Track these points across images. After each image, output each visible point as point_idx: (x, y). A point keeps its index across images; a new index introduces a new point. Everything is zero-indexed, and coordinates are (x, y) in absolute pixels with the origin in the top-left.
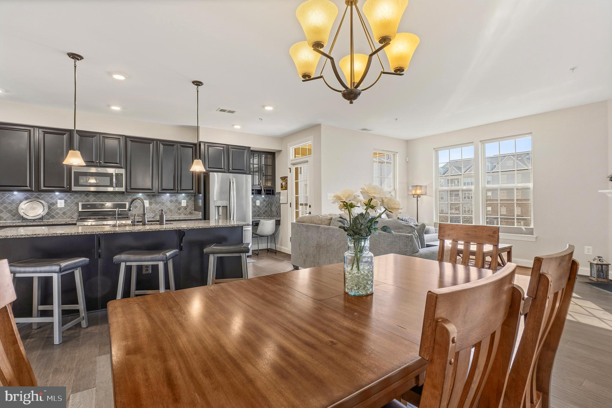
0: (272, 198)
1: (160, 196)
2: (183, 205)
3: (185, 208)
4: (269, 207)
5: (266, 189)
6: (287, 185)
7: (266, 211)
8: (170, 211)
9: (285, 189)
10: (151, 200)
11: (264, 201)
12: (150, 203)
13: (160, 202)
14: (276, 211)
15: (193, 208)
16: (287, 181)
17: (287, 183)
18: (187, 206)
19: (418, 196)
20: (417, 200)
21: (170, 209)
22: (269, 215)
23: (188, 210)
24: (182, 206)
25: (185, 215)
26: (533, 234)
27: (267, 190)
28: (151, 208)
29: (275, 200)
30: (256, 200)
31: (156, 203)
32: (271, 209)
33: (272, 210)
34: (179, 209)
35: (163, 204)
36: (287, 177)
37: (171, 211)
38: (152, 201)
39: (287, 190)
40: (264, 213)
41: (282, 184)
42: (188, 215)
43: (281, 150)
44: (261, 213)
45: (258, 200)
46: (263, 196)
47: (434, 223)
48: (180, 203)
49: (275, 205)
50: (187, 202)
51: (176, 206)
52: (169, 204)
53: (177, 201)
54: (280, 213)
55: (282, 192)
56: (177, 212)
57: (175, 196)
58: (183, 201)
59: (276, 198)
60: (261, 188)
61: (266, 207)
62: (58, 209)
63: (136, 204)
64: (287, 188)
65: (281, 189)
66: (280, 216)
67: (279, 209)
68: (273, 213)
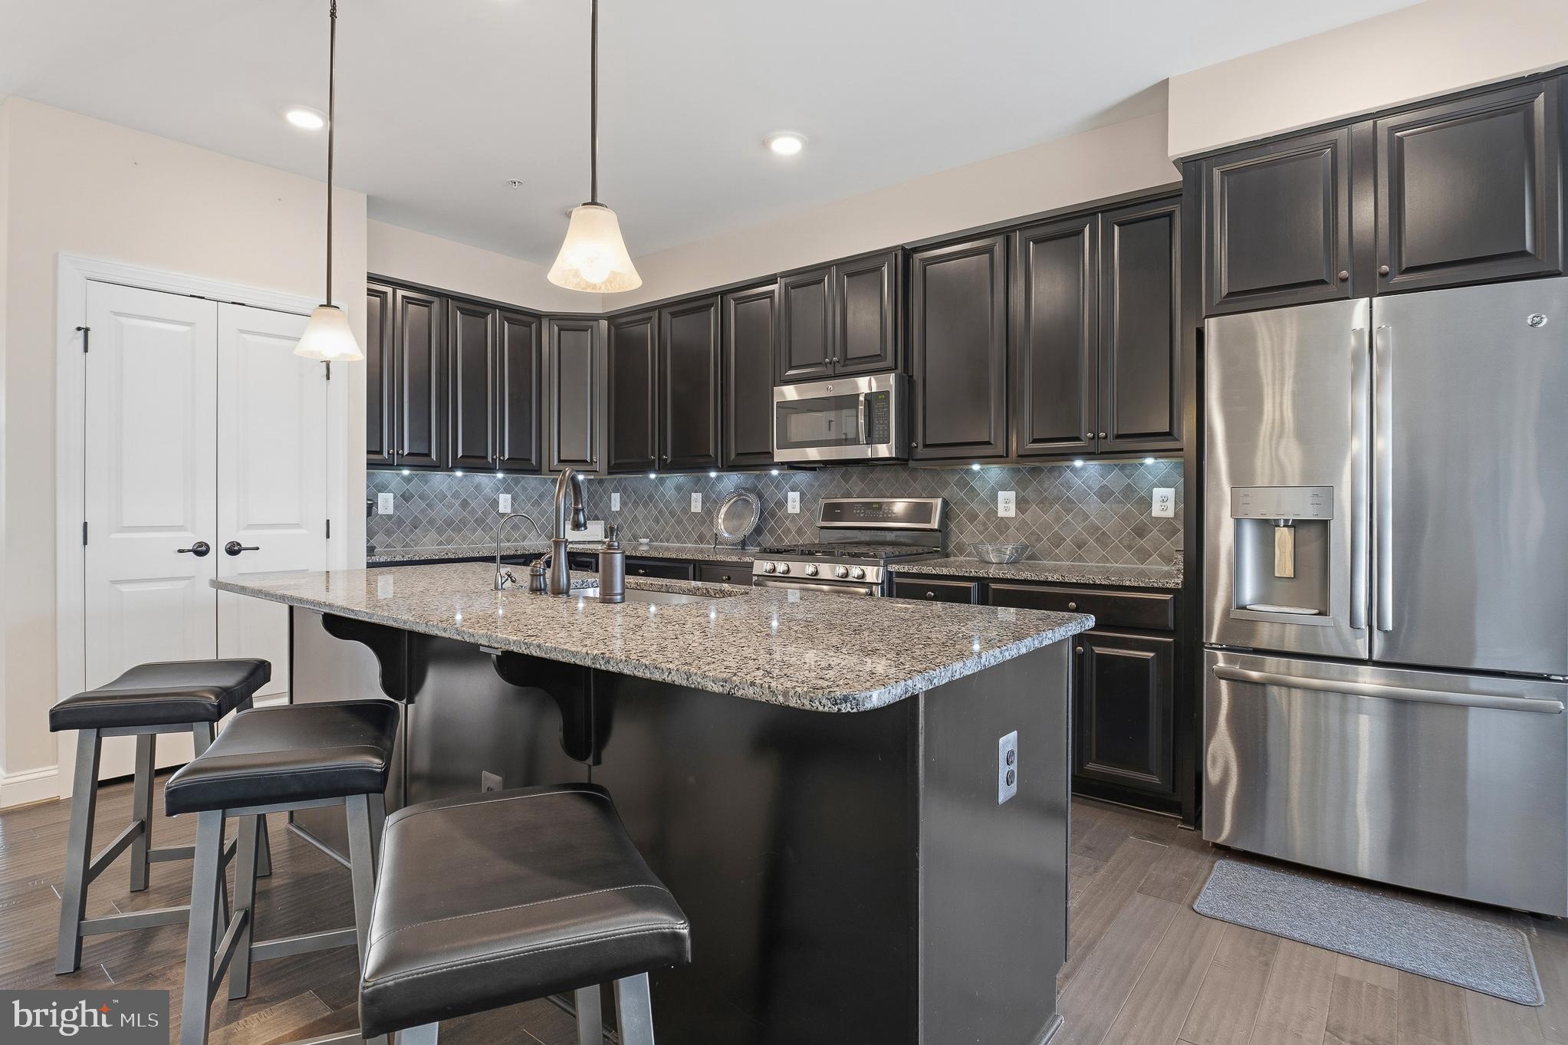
1: (1056, 474)
2: (1156, 511)
3: (1171, 528)
8: (1097, 540)
10: (1024, 490)
12: (1021, 504)
13: (1058, 499)
18: (1180, 516)
21: (1098, 528)
24: (1153, 515)
25: (1166, 559)
28: (1024, 522)
31: (1044, 503)
34: (1140, 531)
35: (1069, 505)
37: (1102, 539)
38: (1030, 493)
48: (1146, 503)
50: (1180, 498)
51: (1125, 518)
52: (1093, 507)
53: (1128, 491)
57: (1122, 468)
58: (1158, 493)
62: (788, 517)
63: (974, 506)
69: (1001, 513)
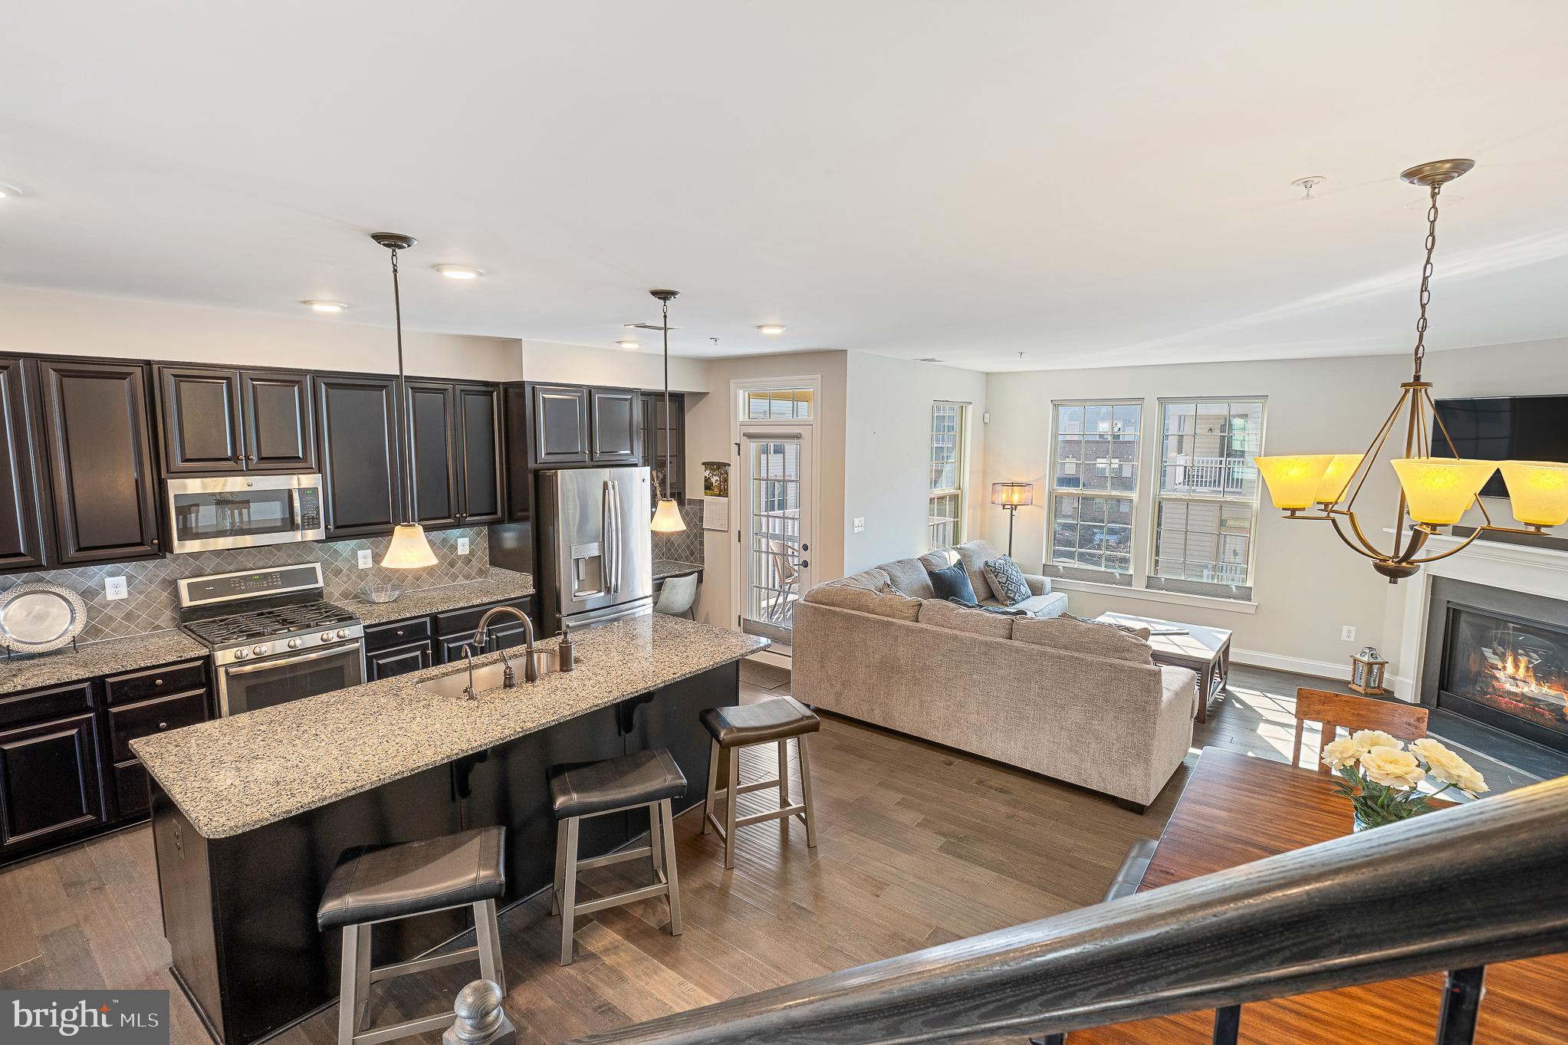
2: (460, 552)
3: (467, 560)
6: (727, 485)
8: (428, 574)
9: (720, 495)
10: (377, 548)
12: (376, 557)
14: (688, 546)
15: (487, 558)
16: (727, 474)
17: (726, 481)
18: (472, 552)
19: (1014, 507)
20: (1012, 515)
22: (663, 555)
23: (474, 562)
24: (459, 554)
25: (467, 577)
26: (1250, 600)
28: (379, 570)
32: (669, 539)
33: (673, 542)
34: (452, 564)
36: (729, 465)
37: (430, 572)
38: (381, 550)
39: (726, 495)
41: (707, 480)
42: (474, 578)
43: (706, 394)
47: (1044, 565)
48: (454, 547)
50: (471, 543)
51: (442, 557)
53: (444, 541)
54: (702, 551)
55: (707, 499)
56: (446, 575)
58: (461, 544)
59: (688, 514)
62: (108, 605)
63: (339, 564)
64: (727, 494)
65: (706, 494)
66: (702, 561)
67: (697, 543)
68: (677, 550)
69: (361, 566)
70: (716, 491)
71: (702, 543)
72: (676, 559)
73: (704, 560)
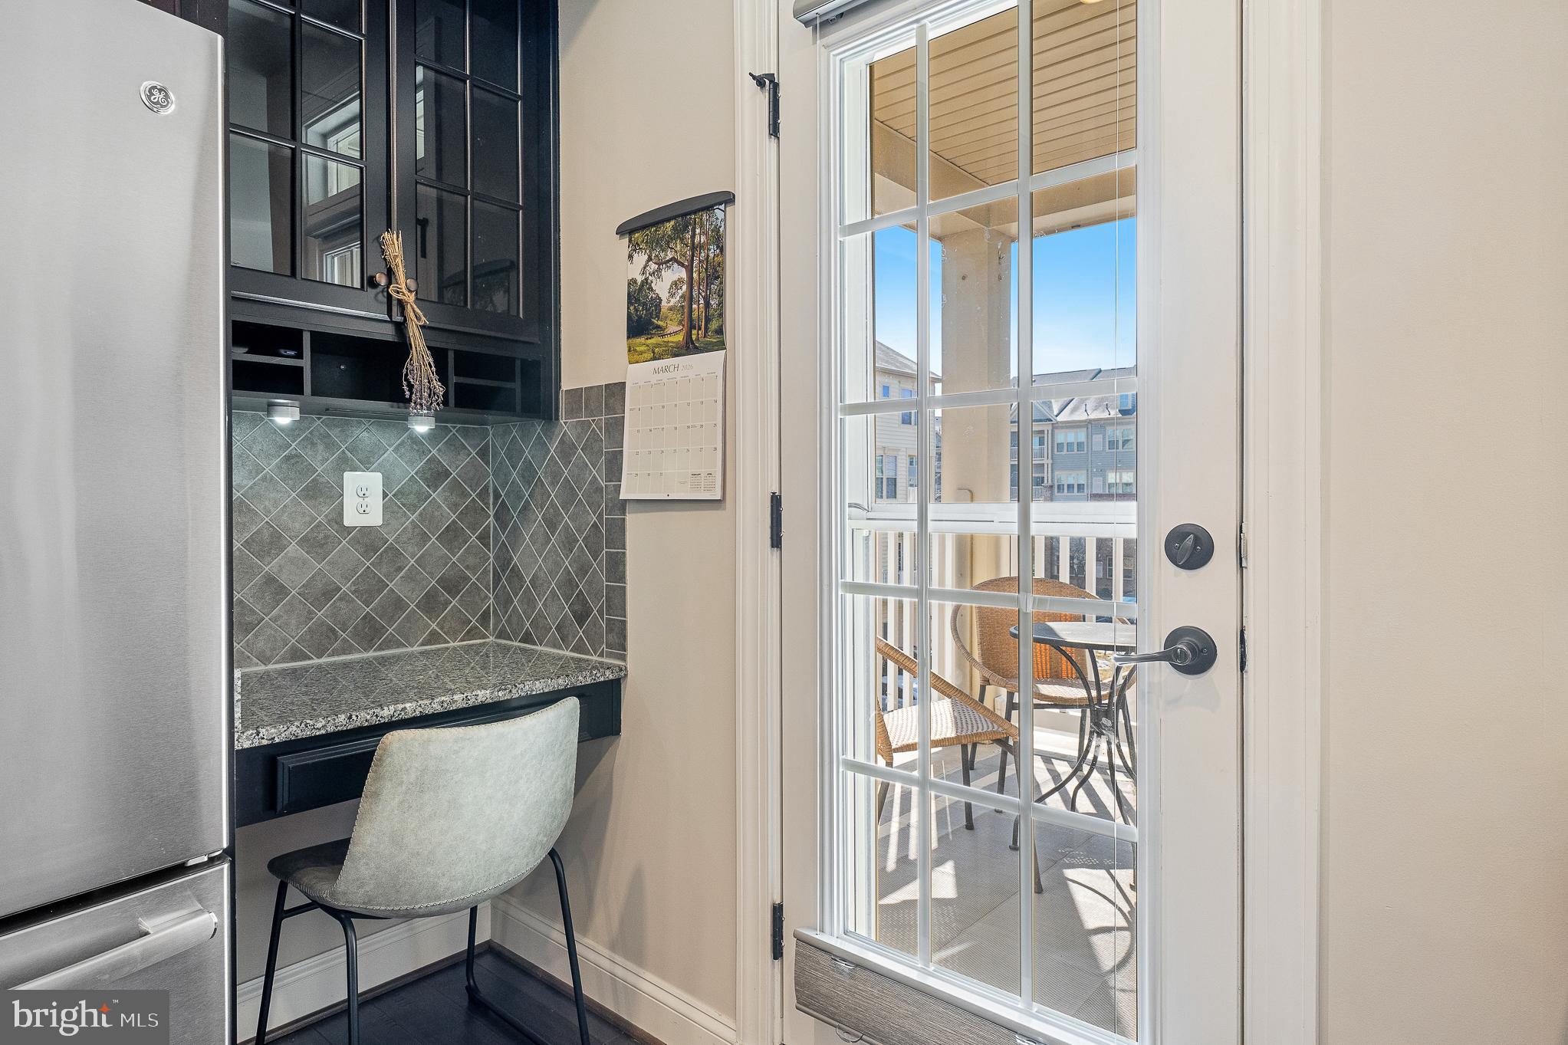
0: (514, 454)
4: (483, 538)
5: (450, 344)
6: (721, 295)
7: (452, 585)
9: (689, 347)
11: (436, 475)
14: (569, 584)
16: (720, 242)
17: (715, 274)
22: (485, 618)
27: (468, 363)
29: (555, 476)
30: (344, 464)
32: (504, 561)
33: (516, 574)
36: (727, 199)
39: (721, 345)
40: (431, 604)
44: (399, 605)
45: (366, 465)
46: (422, 427)
49: (552, 523)
54: (616, 601)
55: (639, 375)
59: (567, 450)
60: (401, 328)
61: (452, 536)
64: (720, 331)
65: (633, 353)
66: (619, 645)
67: (598, 568)
68: (529, 602)
70: (674, 330)
71: (616, 567)
72: (527, 639)
73: (623, 635)
